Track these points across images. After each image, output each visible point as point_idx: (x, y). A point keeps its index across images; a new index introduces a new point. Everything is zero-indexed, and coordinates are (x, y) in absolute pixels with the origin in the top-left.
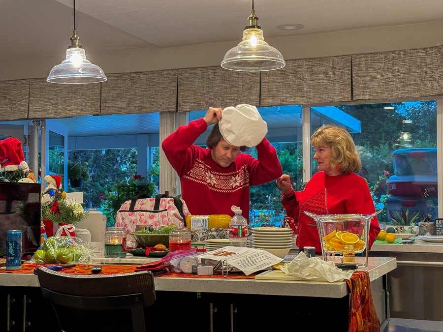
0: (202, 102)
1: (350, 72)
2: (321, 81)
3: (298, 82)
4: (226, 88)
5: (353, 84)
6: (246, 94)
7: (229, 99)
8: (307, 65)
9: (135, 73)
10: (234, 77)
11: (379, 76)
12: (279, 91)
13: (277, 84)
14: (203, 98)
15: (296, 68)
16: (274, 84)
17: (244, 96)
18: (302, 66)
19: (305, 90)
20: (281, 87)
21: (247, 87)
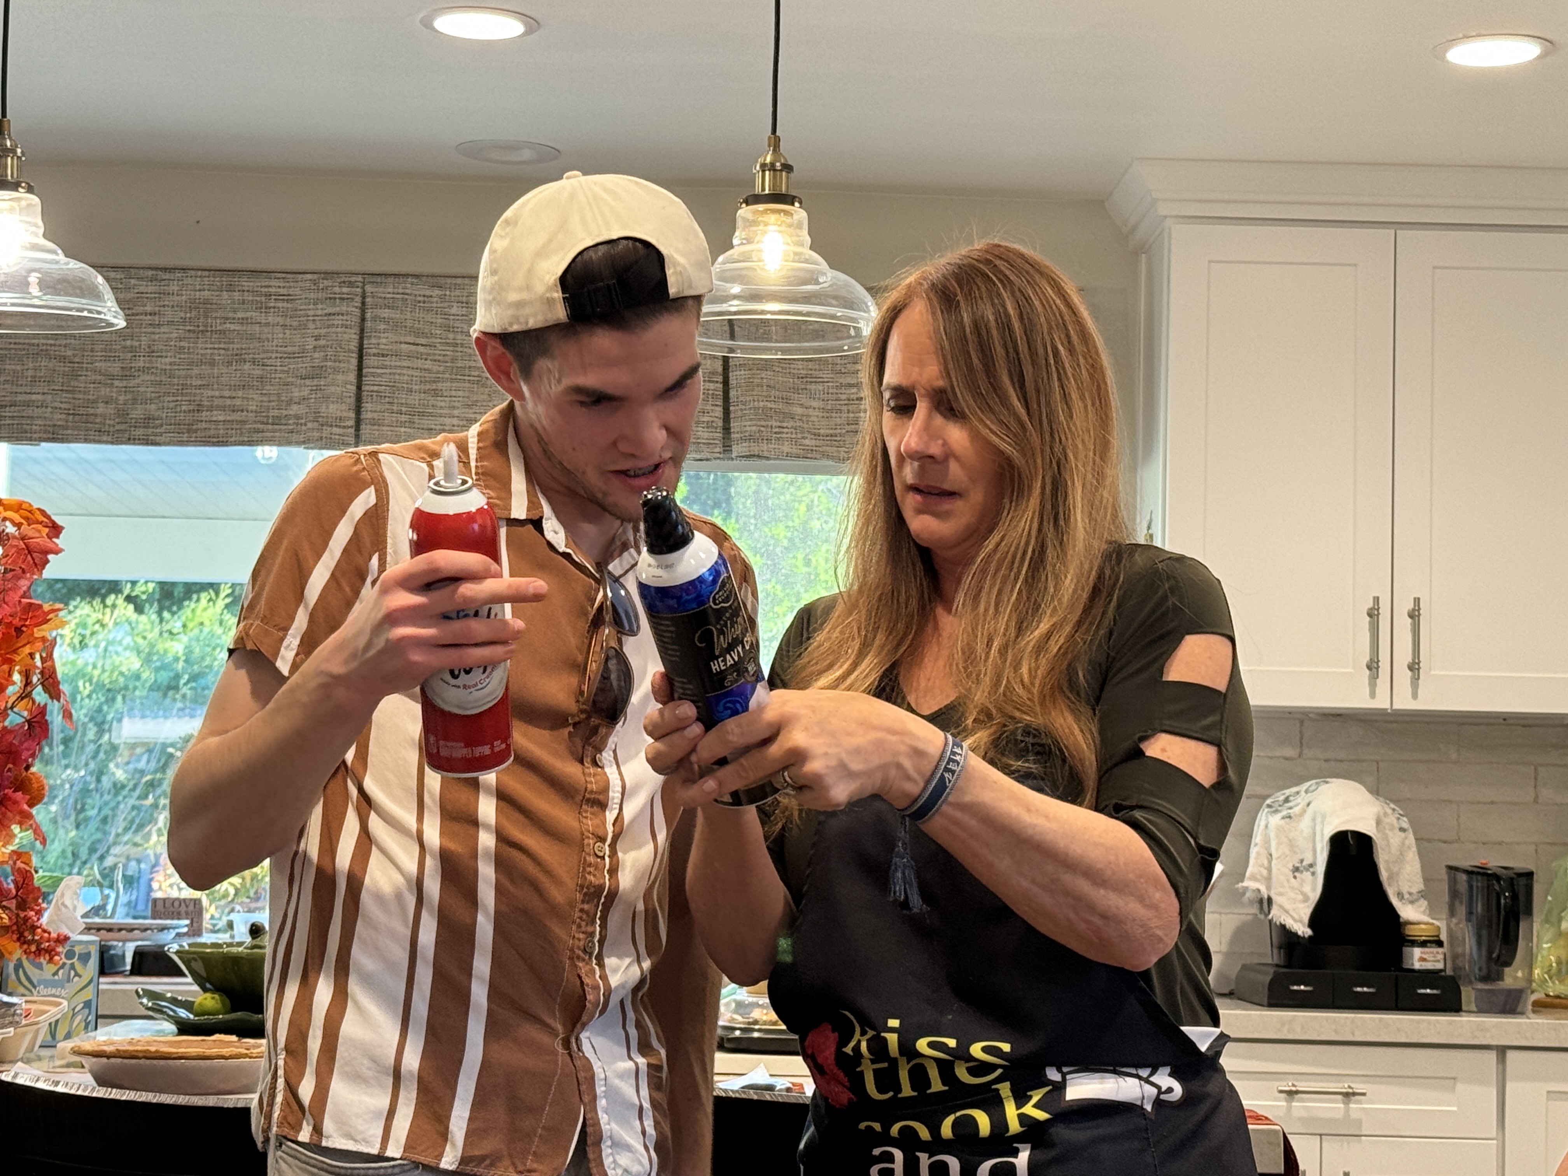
0: (101, 409)
4: (212, 364)
5: (732, 393)
6: (296, 394)
7: (223, 408)
10: (244, 321)
12: (436, 393)
13: (428, 365)
14: (104, 391)
16: (419, 363)
17: (290, 402)
20: (444, 380)
21: (302, 366)
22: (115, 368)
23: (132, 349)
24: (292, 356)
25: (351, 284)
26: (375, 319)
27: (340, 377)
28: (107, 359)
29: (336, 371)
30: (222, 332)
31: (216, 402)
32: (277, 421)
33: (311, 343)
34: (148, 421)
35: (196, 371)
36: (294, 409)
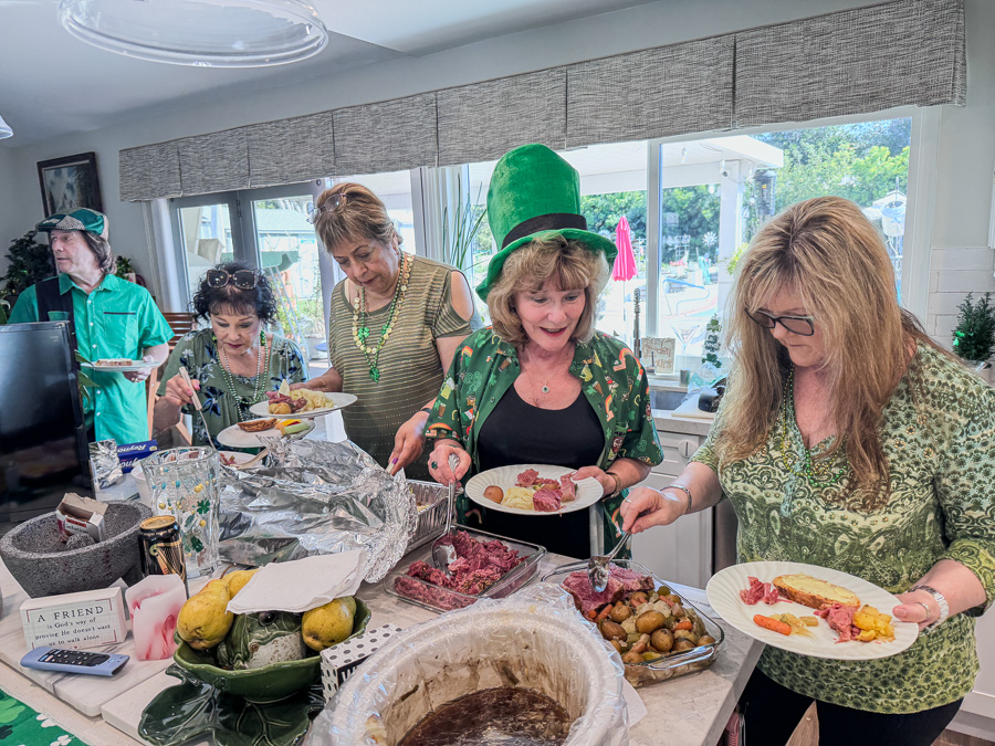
0: (474, 147)
1: (730, 69)
2: (674, 92)
3: (632, 97)
4: (512, 120)
5: (737, 93)
6: (542, 127)
7: (516, 140)
8: (650, 62)
9: (376, 103)
10: (521, 98)
11: (791, 73)
12: (596, 117)
13: (593, 103)
14: (475, 140)
16: (589, 103)
17: (539, 132)
18: (638, 66)
19: (645, 113)
20: (600, 110)
21: (543, 115)
23: (484, 118)
24: (541, 110)
25: (562, 72)
26: (571, 86)
27: (558, 117)
28: (476, 125)
29: (556, 114)
30: (515, 105)
31: (514, 136)
33: (547, 103)
34: (490, 148)
35: (506, 125)
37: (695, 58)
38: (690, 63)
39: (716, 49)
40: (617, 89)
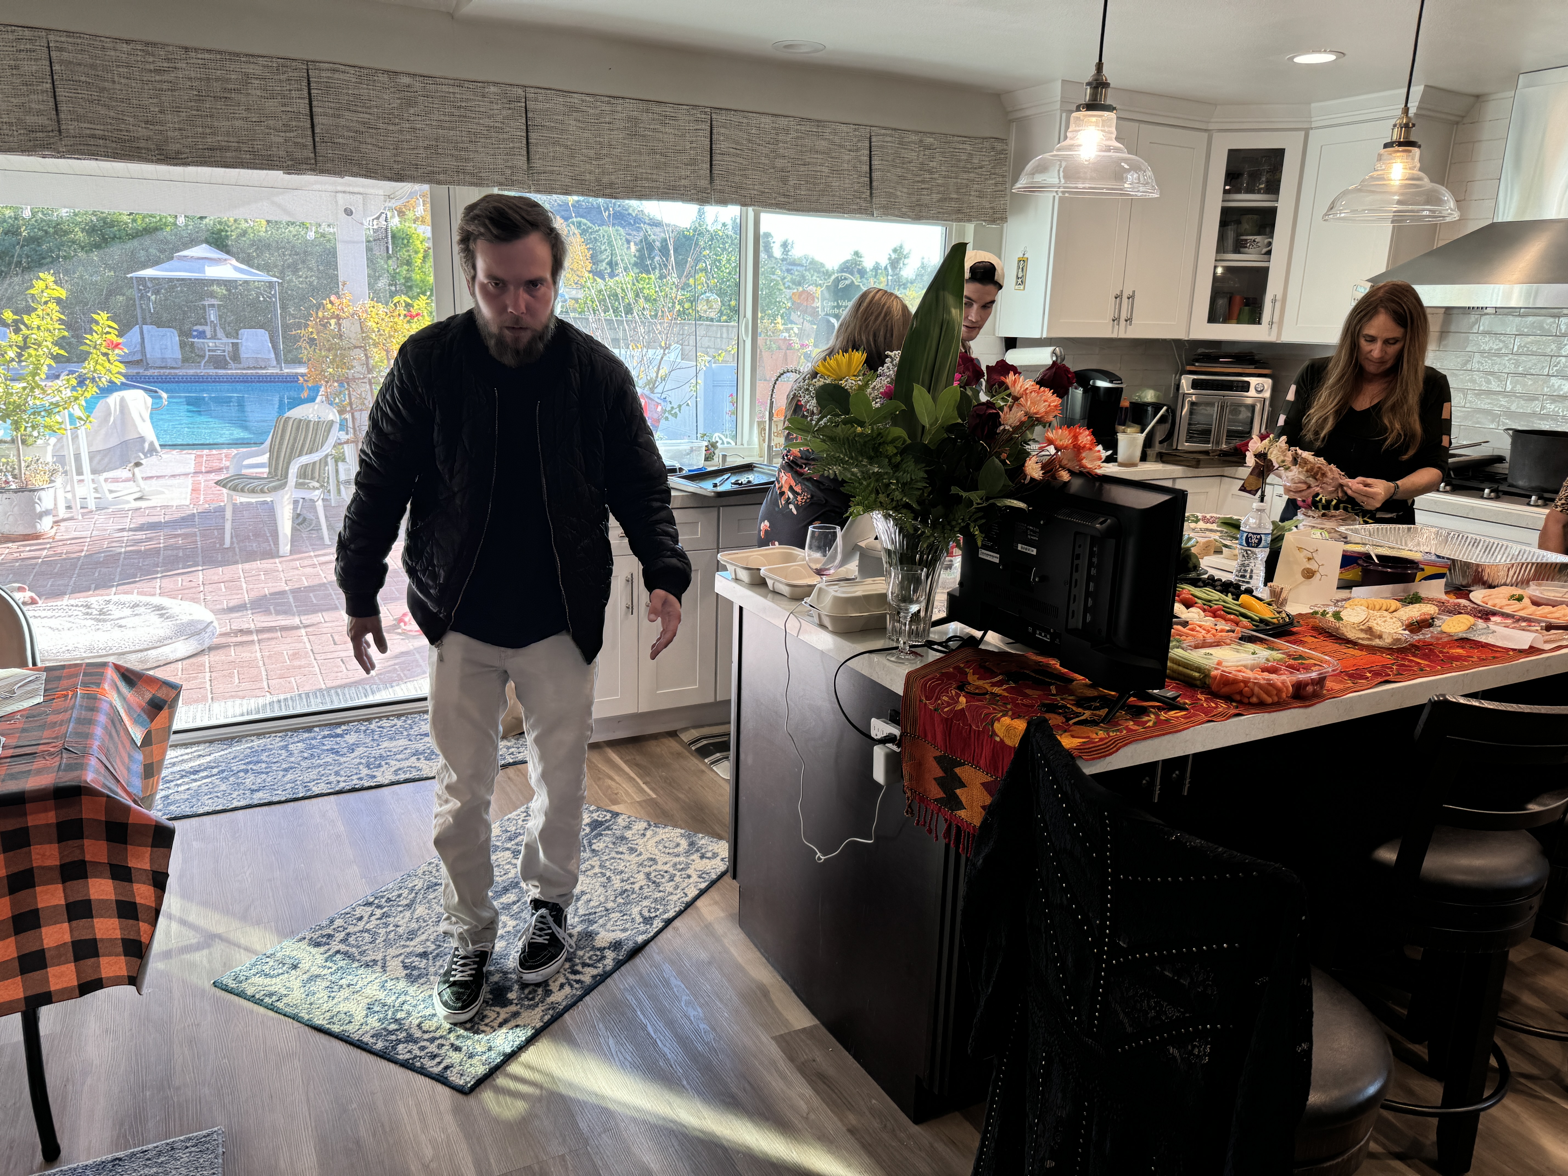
1: (867, 158)
2: (819, 168)
3: (780, 163)
4: (640, 154)
5: (874, 184)
6: (683, 173)
7: (647, 179)
8: (797, 131)
9: (409, 74)
10: (654, 130)
11: (910, 176)
12: (746, 176)
13: (741, 160)
14: (588, 166)
15: (777, 134)
17: (680, 178)
18: (787, 131)
19: (791, 183)
20: (748, 169)
22: (592, 153)
23: (600, 143)
24: (679, 152)
25: (705, 113)
26: (718, 133)
27: (703, 165)
28: (588, 148)
29: (700, 162)
30: (644, 136)
31: (644, 176)
32: (674, 188)
33: (688, 145)
34: (611, 184)
35: (632, 158)
36: (683, 182)
37: (837, 140)
38: (833, 143)
39: (856, 136)
40: (766, 151)
